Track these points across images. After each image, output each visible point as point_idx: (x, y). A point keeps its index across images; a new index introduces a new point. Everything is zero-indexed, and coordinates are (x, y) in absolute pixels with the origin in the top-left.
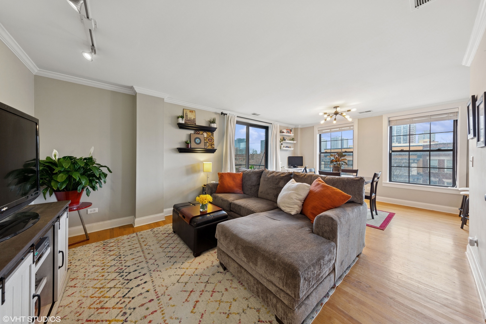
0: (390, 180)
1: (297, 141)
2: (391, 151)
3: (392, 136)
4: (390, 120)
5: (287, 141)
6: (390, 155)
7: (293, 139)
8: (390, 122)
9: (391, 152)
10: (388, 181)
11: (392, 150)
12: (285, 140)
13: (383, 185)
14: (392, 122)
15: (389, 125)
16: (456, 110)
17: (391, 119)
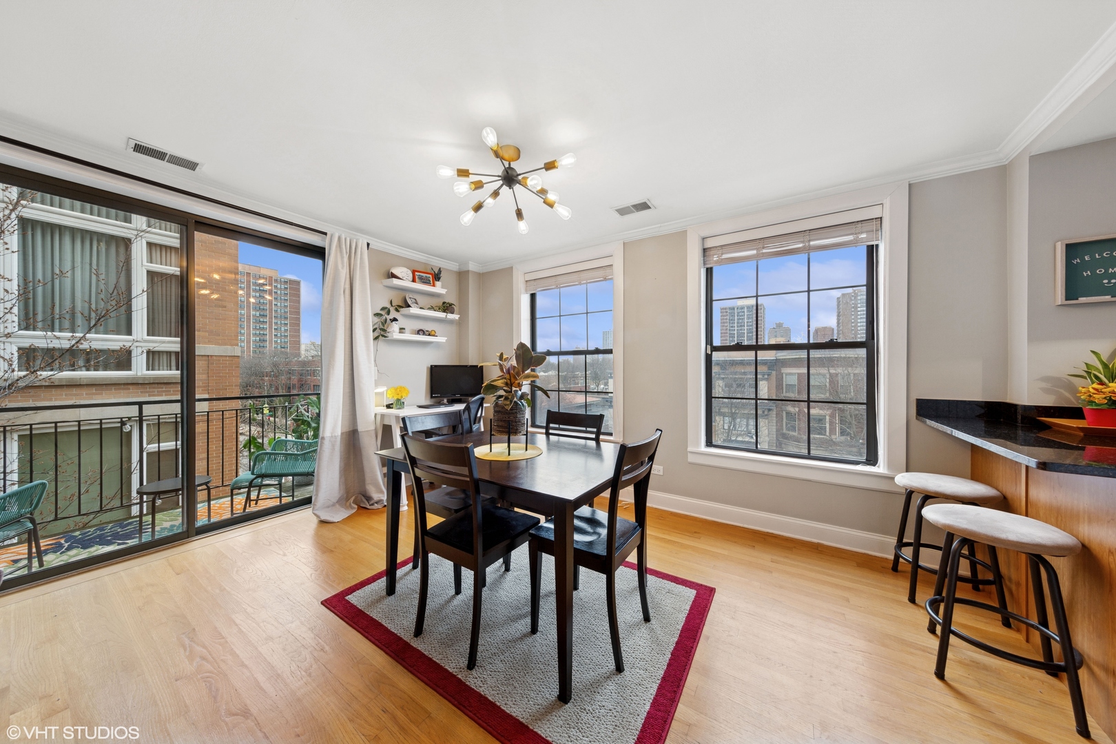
0: (709, 443)
1: (464, 314)
2: (709, 347)
3: (712, 301)
4: (706, 247)
5: (414, 310)
6: (708, 358)
7: (447, 308)
8: (707, 253)
9: (709, 352)
10: (703, 448)
11: (714, 345)
12: (409, 306)
13: (691, 458)
14: (712, 253)
15: (704, 264)
16: (875, 213)
17: (709, 244)
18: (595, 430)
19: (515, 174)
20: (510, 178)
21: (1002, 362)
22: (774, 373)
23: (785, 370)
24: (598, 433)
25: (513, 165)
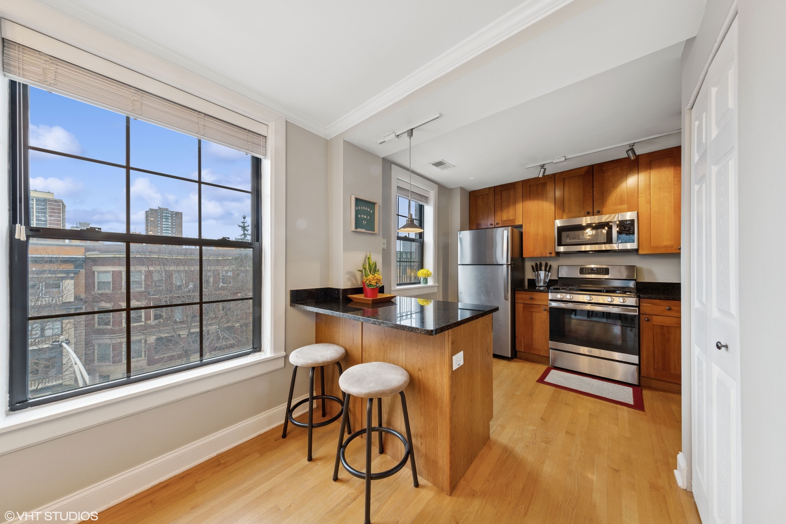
21: (327, 263)
22: (83, 271)
23: (96, 269)
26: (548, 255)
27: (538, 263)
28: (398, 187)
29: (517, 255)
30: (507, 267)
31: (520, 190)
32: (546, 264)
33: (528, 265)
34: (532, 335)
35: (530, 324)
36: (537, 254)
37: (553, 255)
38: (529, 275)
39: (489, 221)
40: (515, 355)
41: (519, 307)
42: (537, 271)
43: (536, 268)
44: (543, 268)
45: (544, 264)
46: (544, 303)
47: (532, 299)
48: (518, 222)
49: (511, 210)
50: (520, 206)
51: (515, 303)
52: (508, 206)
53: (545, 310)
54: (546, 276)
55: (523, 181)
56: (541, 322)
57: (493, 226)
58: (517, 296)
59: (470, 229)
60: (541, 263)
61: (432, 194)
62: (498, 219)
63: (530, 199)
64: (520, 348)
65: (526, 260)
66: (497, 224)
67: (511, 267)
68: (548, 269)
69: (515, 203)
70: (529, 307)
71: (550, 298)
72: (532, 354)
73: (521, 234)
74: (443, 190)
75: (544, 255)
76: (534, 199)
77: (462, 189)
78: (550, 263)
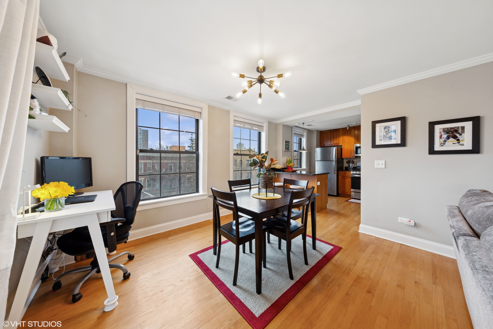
18: (249, 185)
19: (263, 78)
20: (261, 80)
24: (250, 186)
25: (263, 74)
26: (352, 157)
27: (349, 160)
28: (294, 133)
29: (339, 157)
30: (335, 162)
31: (341, 132)
32: (352, 161)
33: (345, 161)
34: (345, 187)
35: (344, 183)
36: (348, 157)
37: (354, 157)
38: (346, 165)
39: (328, 143)
40: (338, 195)
41: (340, 177)
42: (349, 164)
43: (348, 162)
44: (351, 162)
45: (351, 160)
46: (349, 175)
47: (345, 174)
48: (340, 144)
49: (338, 139)
50: (341, 138)
51: (338, 175)
52: (336, 138)
53: (350, 178)
54: (352, 166)
55: (342, 128)
56: (348, 182)
57: (330, 146)
58: (339, 173)
59: (321, 147)
60: (350, 161)
61: (305, 134)
62: (332, 143)
63: (345, 136)
64: (340, 192)
65: (344, 159)
66: (332, 145)
67: (337, 162)
68: (353, 163)
69: (339, 137)
70: (344, 177)
71: (351, 173)
72: (345, 194)
73: (342, 149)
74: (310, 132)
75: (351, 157)
76: (347, 135)
77: (317, 131)
78: (354, 160)
